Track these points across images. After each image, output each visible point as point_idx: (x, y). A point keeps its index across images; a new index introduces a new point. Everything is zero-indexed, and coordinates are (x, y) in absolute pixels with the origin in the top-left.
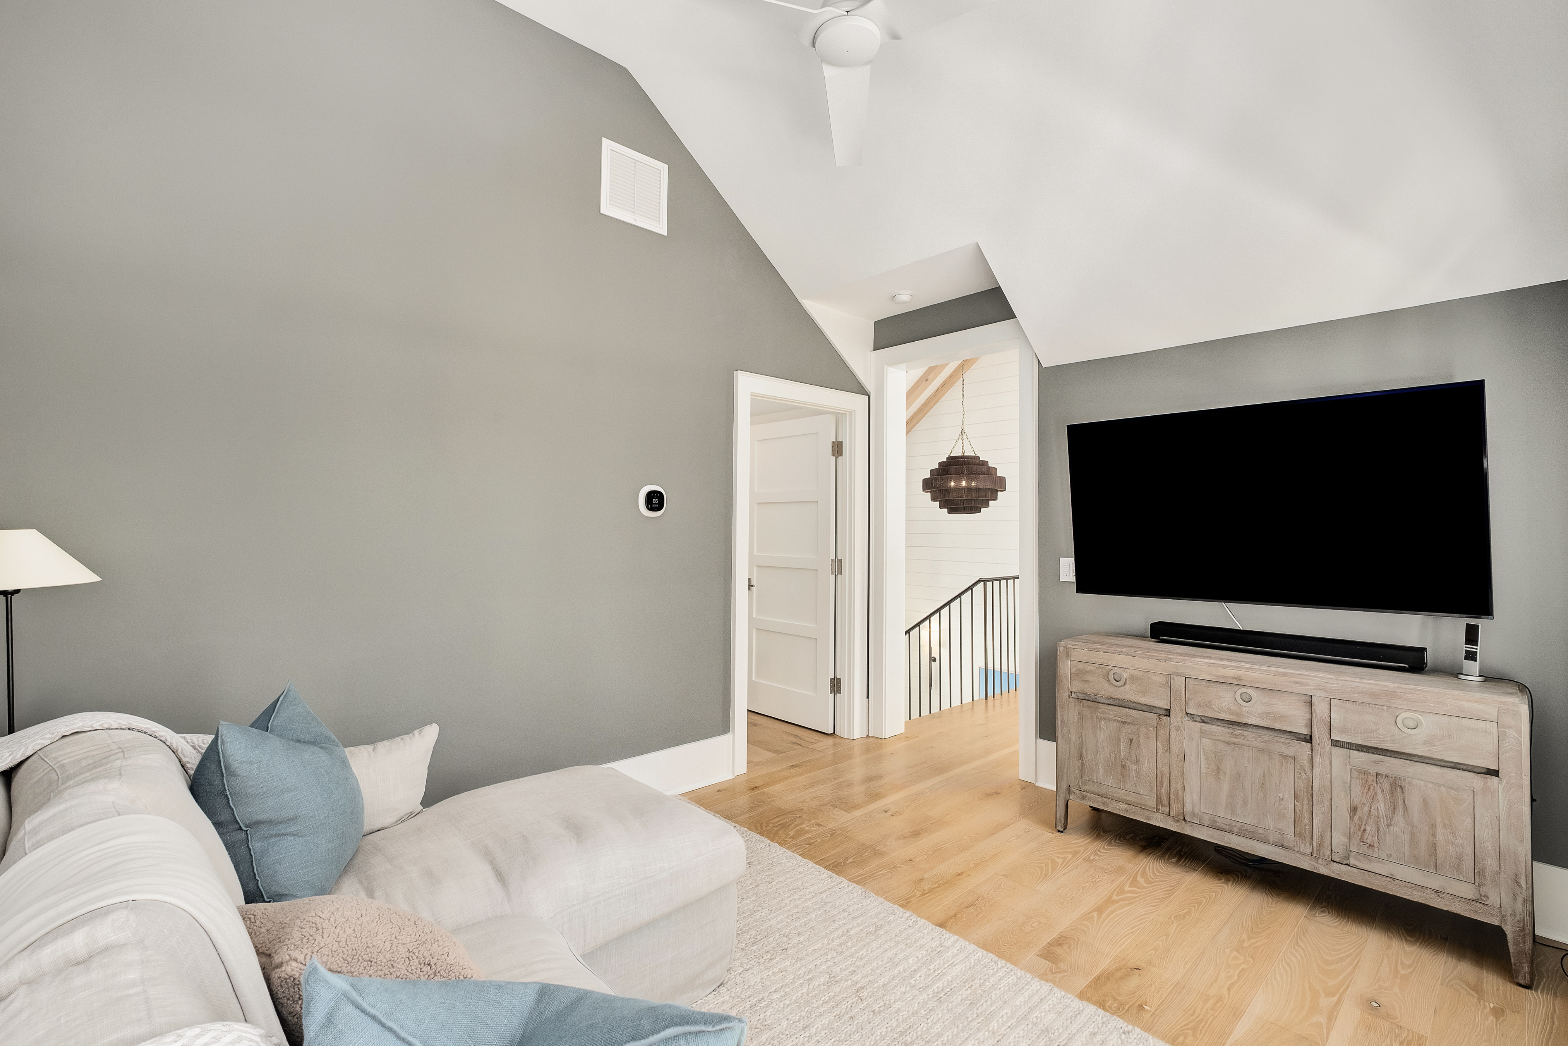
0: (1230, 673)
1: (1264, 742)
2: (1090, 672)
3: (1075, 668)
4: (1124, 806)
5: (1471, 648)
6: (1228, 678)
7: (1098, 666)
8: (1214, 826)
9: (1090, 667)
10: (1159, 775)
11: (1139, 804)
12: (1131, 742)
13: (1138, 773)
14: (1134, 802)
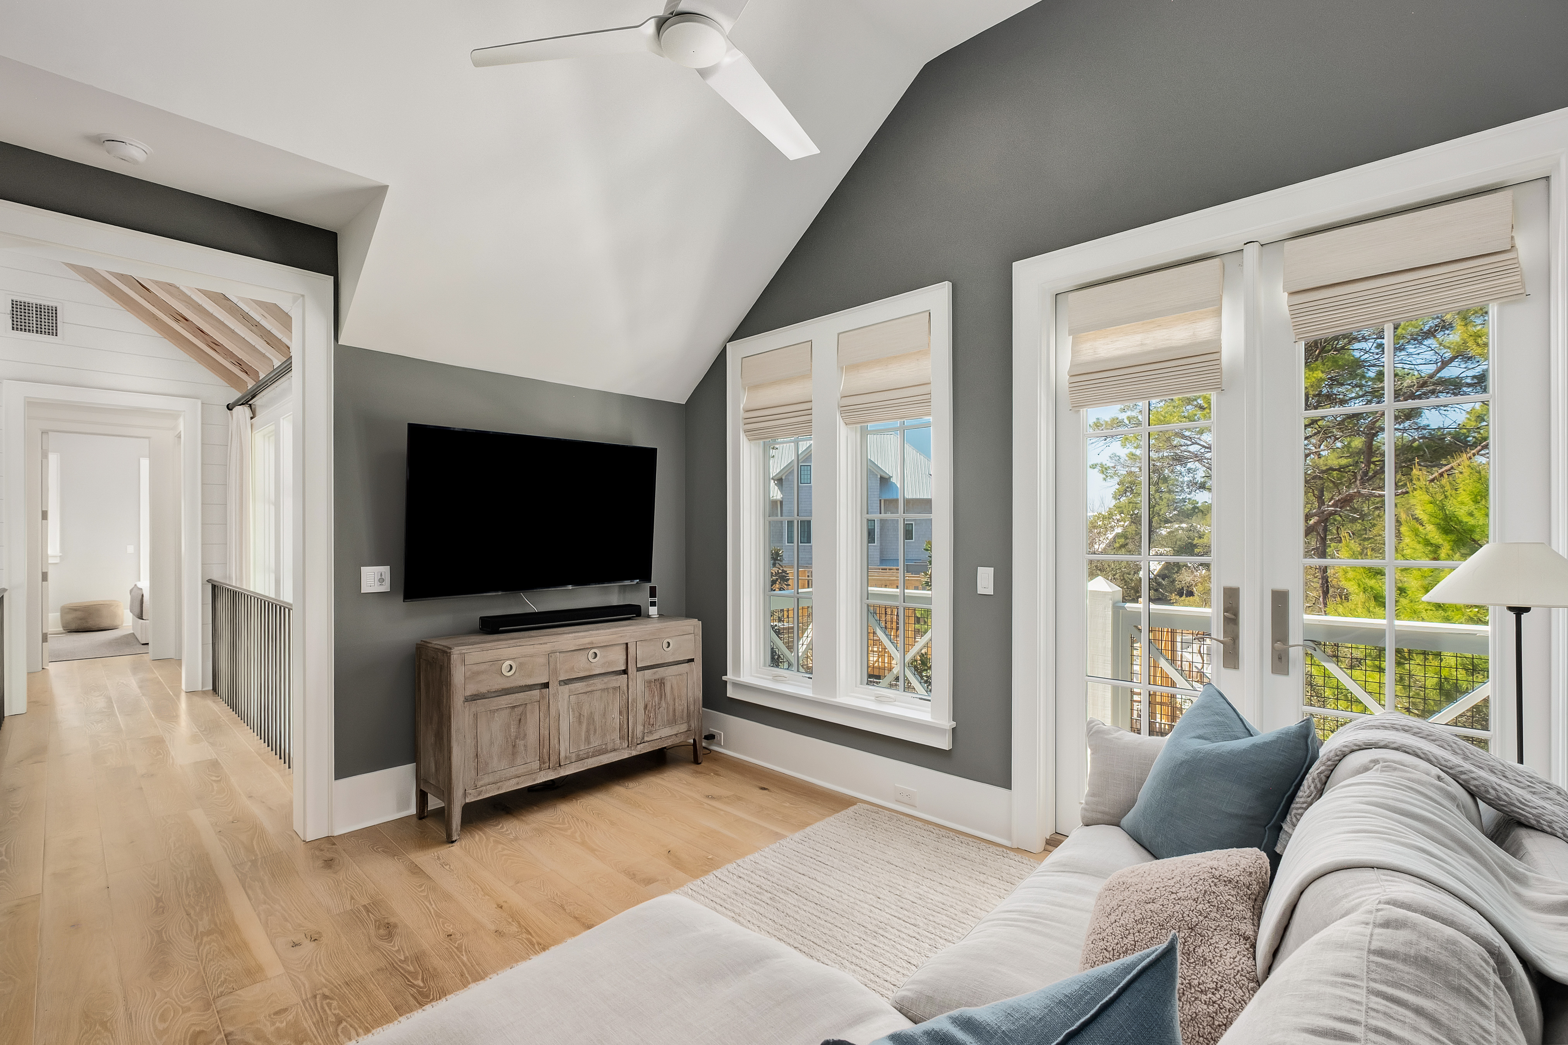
0: (587, 640)
1: (605, 683)
2: (482, 672)
3: (469, 673)
4: (515, 781)
5: (653, 599)
6: (585, 644)
7: (491, 663)
8: (580, 759)
9: (483, 667)
10: (541, 740)
11: (526, 772)
12: (520, 722)
13: (525, 746)
14: (523, 773)
